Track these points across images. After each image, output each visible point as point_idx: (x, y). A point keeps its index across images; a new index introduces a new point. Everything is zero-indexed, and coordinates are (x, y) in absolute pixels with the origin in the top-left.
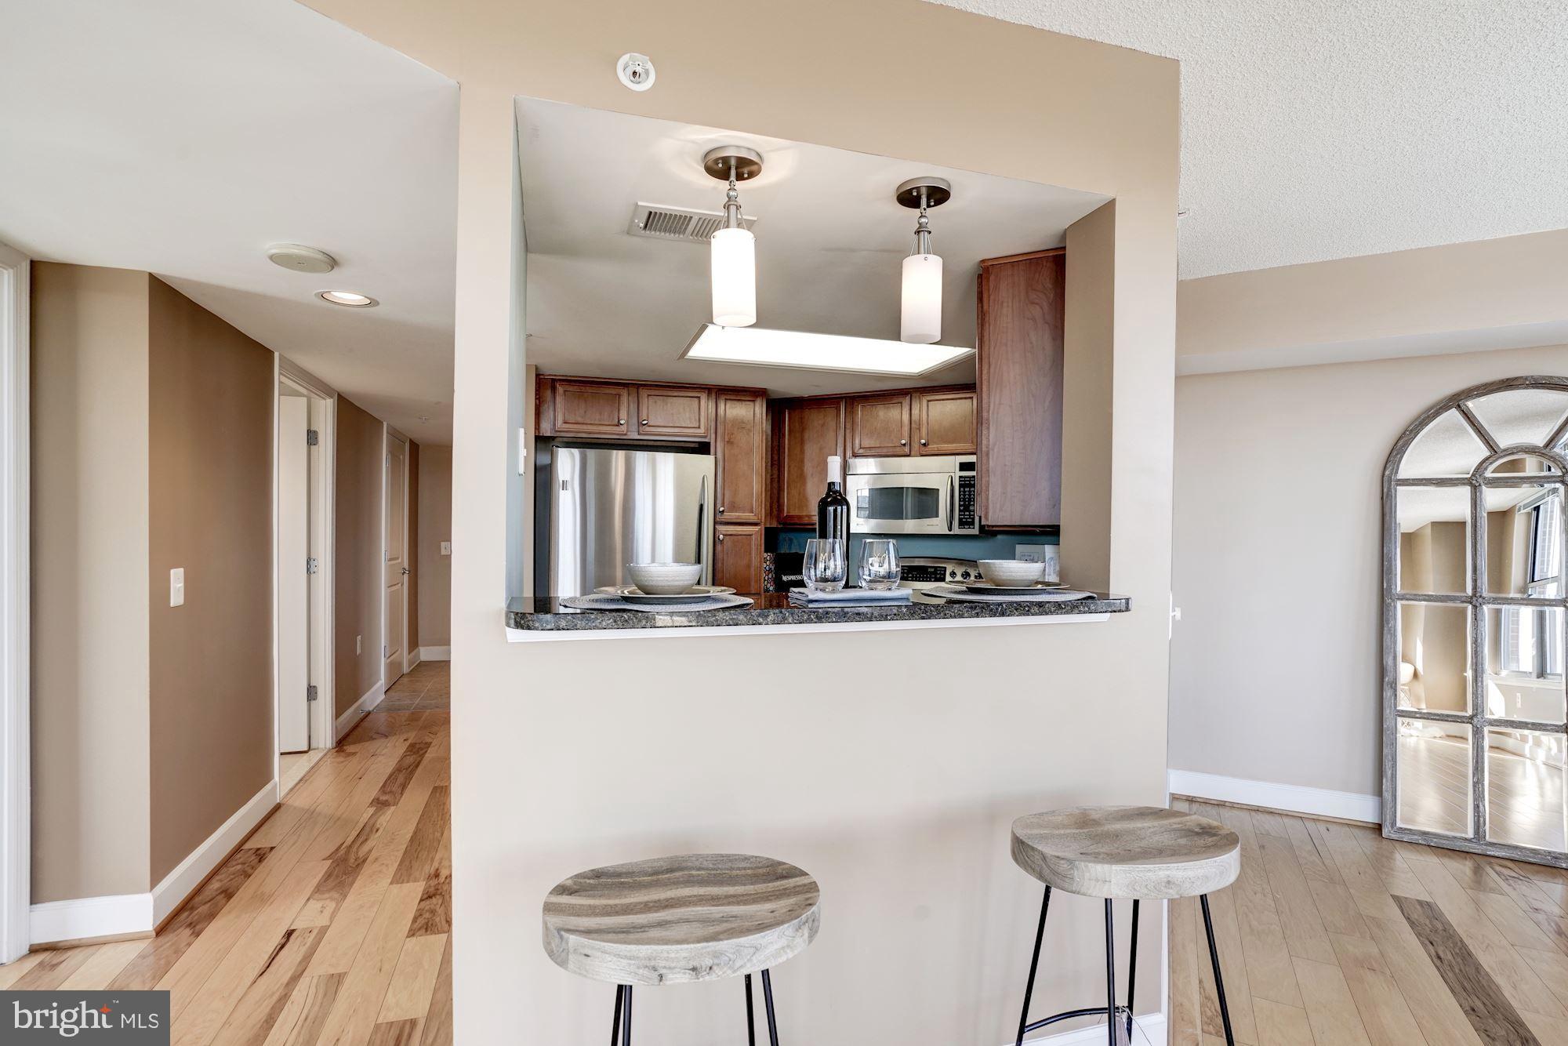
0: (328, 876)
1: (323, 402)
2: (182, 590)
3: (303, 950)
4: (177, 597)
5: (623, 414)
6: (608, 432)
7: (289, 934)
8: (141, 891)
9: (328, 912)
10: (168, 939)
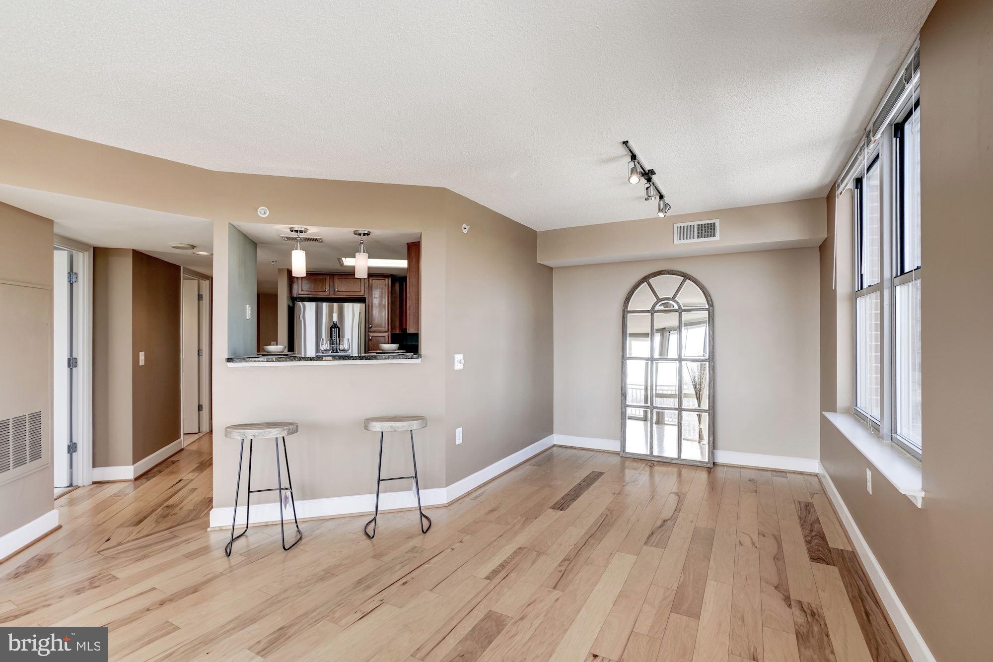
0: (198, 467)
1: (204, 282)
2: (144, 360)
3: (185, 483)
4: (142, 362)
5: (327, 287)
6: (321, 295)
7: (180, 480)
8: (129, 465)
9: (195, 476)
10: (138, 482)
